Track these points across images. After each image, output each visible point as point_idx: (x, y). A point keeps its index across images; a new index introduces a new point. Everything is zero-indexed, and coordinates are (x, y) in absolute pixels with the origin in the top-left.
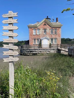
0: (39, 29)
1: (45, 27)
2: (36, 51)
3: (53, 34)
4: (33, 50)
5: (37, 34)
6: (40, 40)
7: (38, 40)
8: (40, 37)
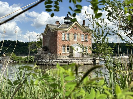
0: (69, 34)
1: (76, 31)
2: (72, 62)
3: (83, 41)
4: (69, 61)
5: (67, 40)
6: (70, 48)
7: (67, 47)
8: (70, 43)
